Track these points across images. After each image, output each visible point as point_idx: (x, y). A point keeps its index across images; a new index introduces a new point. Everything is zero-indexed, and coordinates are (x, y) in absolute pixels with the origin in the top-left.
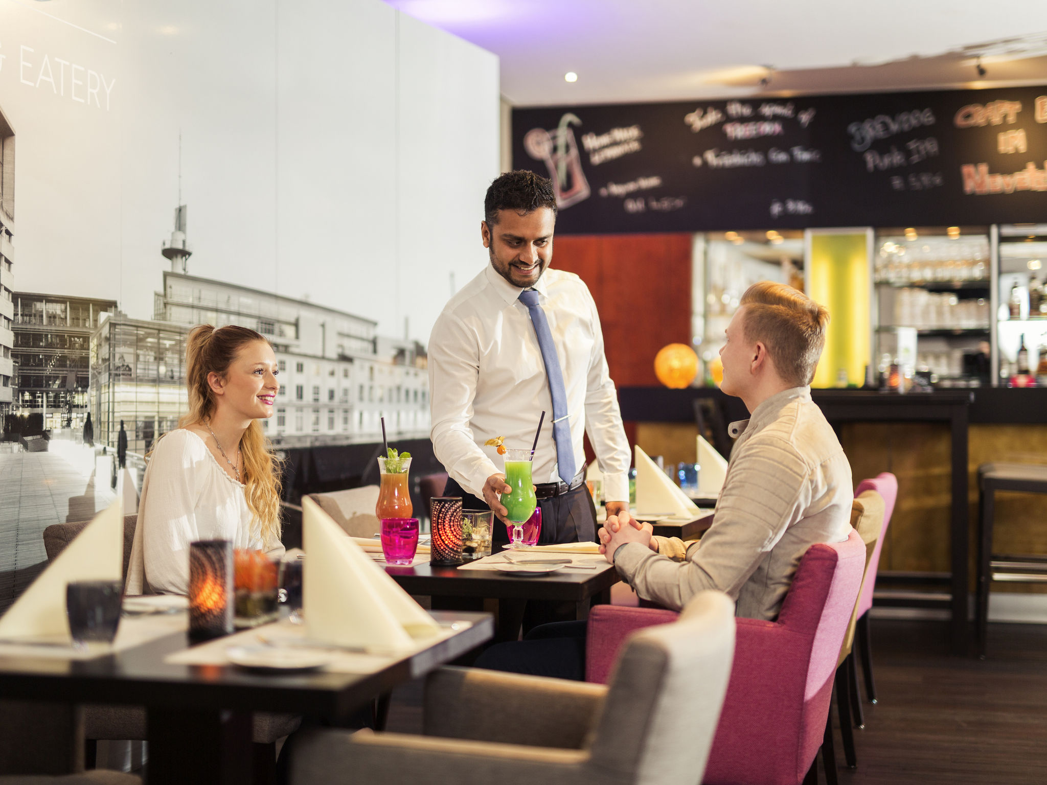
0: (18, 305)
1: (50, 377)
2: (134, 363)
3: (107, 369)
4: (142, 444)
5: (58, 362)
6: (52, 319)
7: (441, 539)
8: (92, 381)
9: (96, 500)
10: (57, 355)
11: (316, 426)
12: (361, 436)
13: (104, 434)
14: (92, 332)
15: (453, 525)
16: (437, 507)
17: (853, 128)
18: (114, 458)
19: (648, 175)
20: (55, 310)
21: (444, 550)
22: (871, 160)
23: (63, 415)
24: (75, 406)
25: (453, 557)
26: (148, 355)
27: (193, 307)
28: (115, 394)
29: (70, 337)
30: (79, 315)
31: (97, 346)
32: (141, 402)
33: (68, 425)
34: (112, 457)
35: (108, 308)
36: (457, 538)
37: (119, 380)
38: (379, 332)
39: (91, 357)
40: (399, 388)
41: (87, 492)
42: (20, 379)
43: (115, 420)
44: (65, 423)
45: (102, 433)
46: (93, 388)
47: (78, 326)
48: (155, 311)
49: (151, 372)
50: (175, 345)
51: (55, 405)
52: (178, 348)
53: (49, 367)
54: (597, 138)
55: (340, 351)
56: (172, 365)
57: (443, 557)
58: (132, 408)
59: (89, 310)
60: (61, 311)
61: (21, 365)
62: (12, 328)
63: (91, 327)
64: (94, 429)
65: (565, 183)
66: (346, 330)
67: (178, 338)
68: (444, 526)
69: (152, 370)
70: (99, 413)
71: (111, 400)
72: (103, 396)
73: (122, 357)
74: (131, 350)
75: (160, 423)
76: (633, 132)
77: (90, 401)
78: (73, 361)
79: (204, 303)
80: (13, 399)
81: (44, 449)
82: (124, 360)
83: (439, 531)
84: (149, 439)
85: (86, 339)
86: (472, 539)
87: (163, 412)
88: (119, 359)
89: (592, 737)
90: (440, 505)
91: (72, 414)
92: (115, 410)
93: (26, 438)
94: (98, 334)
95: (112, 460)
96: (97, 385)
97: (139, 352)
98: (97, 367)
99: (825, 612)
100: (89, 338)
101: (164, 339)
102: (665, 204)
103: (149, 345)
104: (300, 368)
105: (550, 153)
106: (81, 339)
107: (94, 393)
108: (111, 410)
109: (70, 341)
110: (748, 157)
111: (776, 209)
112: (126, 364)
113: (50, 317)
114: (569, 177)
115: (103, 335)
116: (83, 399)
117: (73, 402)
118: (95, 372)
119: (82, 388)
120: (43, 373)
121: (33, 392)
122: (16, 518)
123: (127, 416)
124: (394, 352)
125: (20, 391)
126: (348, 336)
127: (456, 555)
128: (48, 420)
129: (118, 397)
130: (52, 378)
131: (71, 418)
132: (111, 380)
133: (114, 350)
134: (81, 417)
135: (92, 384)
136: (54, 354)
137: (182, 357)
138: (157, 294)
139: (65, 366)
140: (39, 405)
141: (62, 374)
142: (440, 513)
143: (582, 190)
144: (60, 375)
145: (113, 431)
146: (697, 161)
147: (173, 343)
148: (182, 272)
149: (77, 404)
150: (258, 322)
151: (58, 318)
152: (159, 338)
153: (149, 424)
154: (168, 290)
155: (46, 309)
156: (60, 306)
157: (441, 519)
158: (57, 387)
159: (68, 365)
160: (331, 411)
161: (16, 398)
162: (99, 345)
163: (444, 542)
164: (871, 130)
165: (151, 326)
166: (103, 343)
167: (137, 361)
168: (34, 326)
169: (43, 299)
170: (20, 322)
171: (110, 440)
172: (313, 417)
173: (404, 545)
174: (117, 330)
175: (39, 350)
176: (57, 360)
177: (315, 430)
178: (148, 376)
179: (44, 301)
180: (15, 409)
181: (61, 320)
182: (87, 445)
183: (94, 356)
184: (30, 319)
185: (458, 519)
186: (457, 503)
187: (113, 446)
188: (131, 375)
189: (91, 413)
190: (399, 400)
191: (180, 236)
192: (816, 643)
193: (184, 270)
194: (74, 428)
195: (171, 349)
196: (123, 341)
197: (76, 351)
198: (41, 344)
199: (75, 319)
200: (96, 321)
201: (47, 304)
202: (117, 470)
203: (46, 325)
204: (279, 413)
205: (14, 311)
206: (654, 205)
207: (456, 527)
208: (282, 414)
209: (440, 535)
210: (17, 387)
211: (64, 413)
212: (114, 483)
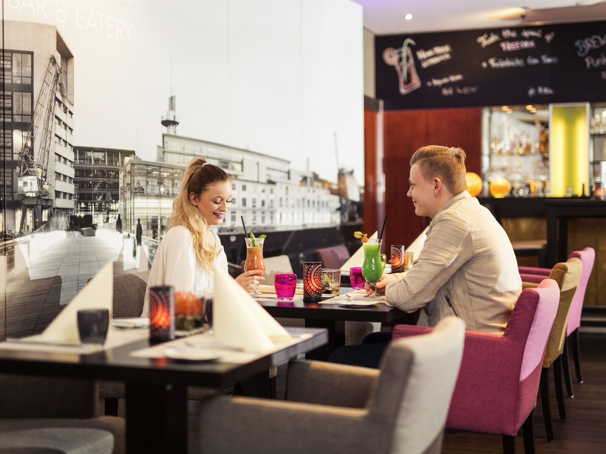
0: (77, 154)
1: (96, 194)
2: (145, 186)
3: (130, 190)
4: (151, 232)
5: (101, 186)
6: (97, 161)
7: (309, 286)
8: (121, 196)
9: (124, 264)
10: (100, 182)
11: (254, 221)
12: (281, 227)
13: (128, 226)
14: (120, 168)
15: (316, 278)
16: (307, 268)
17: (577, 43)
18: (134, 240)
19: (455, 74)
20: (98, 156)
21: (311, 292)
22: (588, 62)
23: (104, 216)
24: (111, 211)
25: (316, 296)
26: (154, 181)
27: (180, 154)
28: (135, 204)
29: (108, 171)
30: (113, 159)
31: (124, 176)
32: (150, 208)
33: (107, 221)
34: (133, 239)
35: (130, 155)
36: (318, 286)
37: (137, 196)
38: (291, 167)
39: (120, 183)
40: (303, 200)
41: (118, 259)
42: (78, 196)
43: (135, 218)
44: (105, 220)
45: (127, 226)
46: (122, 200)
47: (112, 165)
48: (157, 156)
49: (155, 191)
50: (170, 175)
51: (99, 210)
52: (171, 177)
53: (95, 188)
54: (425, 53)
55: (268, 178)
56: (168, 187)
57: (310, 296)
58: (145, 211)
59: (118, 156)
60: (102, 156)
61: (79, 188)
62: (73, 166)
63: (120, 165)
64: (122, 224)
65: (406, 79)
66: (271, 166)
67: (171, 171)
68: (311, 278)
69: (156, 190)
70: (125, 214)
71: (132, 207)
72: (127, 205)
73: (138, 183)
74: (144, 179)
75: (161, 220)
76: (446, 48)
77: (120, 207)
78: (110, 185)
79: (186, 152)
80: (75, 207)
81: (93, 235)
82: (140, 184)
83: (308, 281)
84: (155, 229)
85: (117, 173)
86: (329, 286)
87: (163, 214)
88: (137, 183)
89: (370, 402)
90: (308, 266)
91: (110, 215)
92: (135, 213)
93: (82, 229)
94: (124, 170)
95: (133, 241)
96: (124, 198)
97: (148, 179)
98: (124, 188)
99: (532, 329)
100: (119, 172)
101: (163, 172)
102: (466, 90)
103: (154, 175)
104: (244, 188)
105: (397, 62)
106: (114, 173)
107: (122, 203)
108: (132, 213)
109: (108, 173)
110: (515, 62)
111: (531, 92)
112: (141, 187)
113: (96, 160)
114: (409, 75)
115: (127, 170)
116: (116, 207)
117: (110, 208)
118: (123, 191)
119: (115, 200)
120: (92, 192)
121: (86, 203)
122: (77, 273)
123: (142, 216)
124: (301, 179)
125: (79, 202)
126: (273, 169)
127: (318, 295)
128: (95, 218)
129: (136, 205)
130: (97, 195)
131: (109, 217)
132: (132, 196)
133: (134, 178)
134: (114, 217)
135: (121, 198)
136: (98, 181)
137: (174, 183)
138: (159, 147)
139: (105, 188)
140: (90, 210)
141: (103, 192)
142: (308, 271)
143: (416, 82)
144: (102, 193)
145: (134, 225)
146: (484, 65)
147: (168, 174)
148: (173, 134)
149: (112, 209)
150: (219, 162)
151: (101, 161)
152: (160, 172)
153: (155, 221)
154: (165, 144)
155: (93, 156)
156: (101, 154)
157: (309, 275)
158: (100, 200)
159: (107, 188)
160: (263, 213)
161: (76, 206)
162: (125, 176)
163: (310, 288)
164: (589, 44)
165: (155, 165)
166: (127, 175)
167: (147, 185)
168: (86, 165)
169: (91, 150)
170: (78, 163)
171: (132, 230)
172: (252, 216)
173: (287, 289)
174: (135, 167)
175: (90, 179)
176: (100, 184)
177: (253, 224)
178: (154, 193)
179: (92, 151)
180: (76, 212)
181: (102, 162)
182: (118, 233)
183: (122, 182)
184: (84, 161)
185: (319, 275)
186: (318, 265)
187: (134, 233)
188: (144, 193)
189: (121, 215)
190: (304, 206)
191: (172, 113)
192: (527, 348)
193: (175, 132)
194: (111, 223)
195: (168, 177)
196: (139, 173)
197: (111, 179)
198: (91, 175)
199: (111, 161)
200: (123, 162)
201: (94, 153)
202: (136, 247)
203: (94, 165)
204: (232, 214)
205: (75, 157)
206: (459, 91)
207: (317, 279)
208: (233, 214)
209: (308, 283)
210: (77, 200)
211: (105, 215)
212: (135, 254)
